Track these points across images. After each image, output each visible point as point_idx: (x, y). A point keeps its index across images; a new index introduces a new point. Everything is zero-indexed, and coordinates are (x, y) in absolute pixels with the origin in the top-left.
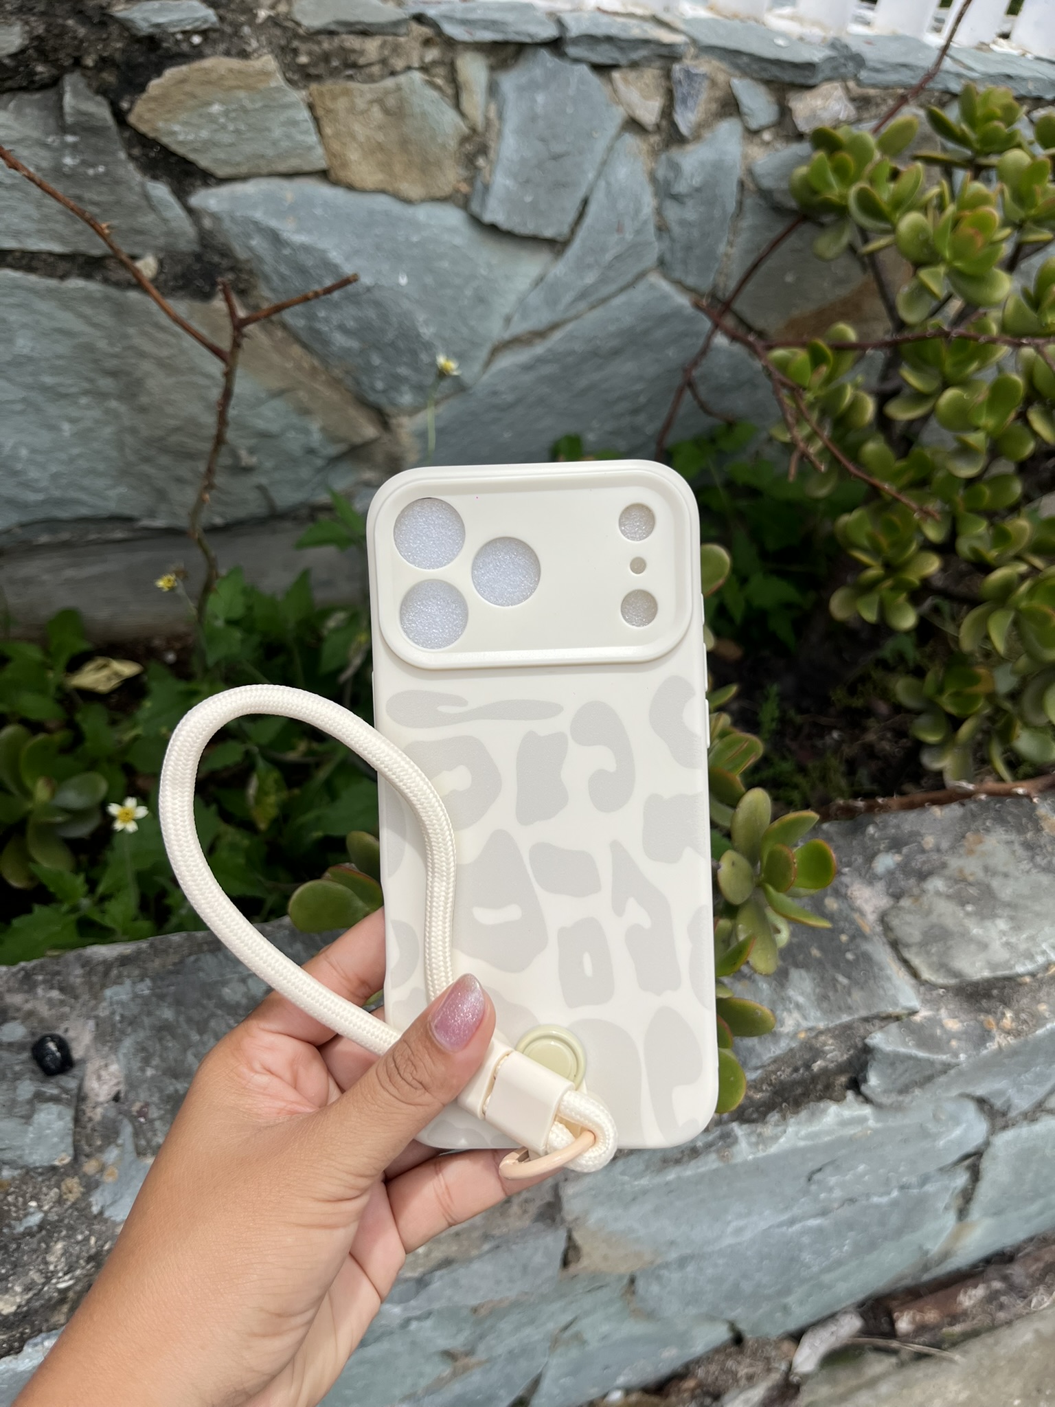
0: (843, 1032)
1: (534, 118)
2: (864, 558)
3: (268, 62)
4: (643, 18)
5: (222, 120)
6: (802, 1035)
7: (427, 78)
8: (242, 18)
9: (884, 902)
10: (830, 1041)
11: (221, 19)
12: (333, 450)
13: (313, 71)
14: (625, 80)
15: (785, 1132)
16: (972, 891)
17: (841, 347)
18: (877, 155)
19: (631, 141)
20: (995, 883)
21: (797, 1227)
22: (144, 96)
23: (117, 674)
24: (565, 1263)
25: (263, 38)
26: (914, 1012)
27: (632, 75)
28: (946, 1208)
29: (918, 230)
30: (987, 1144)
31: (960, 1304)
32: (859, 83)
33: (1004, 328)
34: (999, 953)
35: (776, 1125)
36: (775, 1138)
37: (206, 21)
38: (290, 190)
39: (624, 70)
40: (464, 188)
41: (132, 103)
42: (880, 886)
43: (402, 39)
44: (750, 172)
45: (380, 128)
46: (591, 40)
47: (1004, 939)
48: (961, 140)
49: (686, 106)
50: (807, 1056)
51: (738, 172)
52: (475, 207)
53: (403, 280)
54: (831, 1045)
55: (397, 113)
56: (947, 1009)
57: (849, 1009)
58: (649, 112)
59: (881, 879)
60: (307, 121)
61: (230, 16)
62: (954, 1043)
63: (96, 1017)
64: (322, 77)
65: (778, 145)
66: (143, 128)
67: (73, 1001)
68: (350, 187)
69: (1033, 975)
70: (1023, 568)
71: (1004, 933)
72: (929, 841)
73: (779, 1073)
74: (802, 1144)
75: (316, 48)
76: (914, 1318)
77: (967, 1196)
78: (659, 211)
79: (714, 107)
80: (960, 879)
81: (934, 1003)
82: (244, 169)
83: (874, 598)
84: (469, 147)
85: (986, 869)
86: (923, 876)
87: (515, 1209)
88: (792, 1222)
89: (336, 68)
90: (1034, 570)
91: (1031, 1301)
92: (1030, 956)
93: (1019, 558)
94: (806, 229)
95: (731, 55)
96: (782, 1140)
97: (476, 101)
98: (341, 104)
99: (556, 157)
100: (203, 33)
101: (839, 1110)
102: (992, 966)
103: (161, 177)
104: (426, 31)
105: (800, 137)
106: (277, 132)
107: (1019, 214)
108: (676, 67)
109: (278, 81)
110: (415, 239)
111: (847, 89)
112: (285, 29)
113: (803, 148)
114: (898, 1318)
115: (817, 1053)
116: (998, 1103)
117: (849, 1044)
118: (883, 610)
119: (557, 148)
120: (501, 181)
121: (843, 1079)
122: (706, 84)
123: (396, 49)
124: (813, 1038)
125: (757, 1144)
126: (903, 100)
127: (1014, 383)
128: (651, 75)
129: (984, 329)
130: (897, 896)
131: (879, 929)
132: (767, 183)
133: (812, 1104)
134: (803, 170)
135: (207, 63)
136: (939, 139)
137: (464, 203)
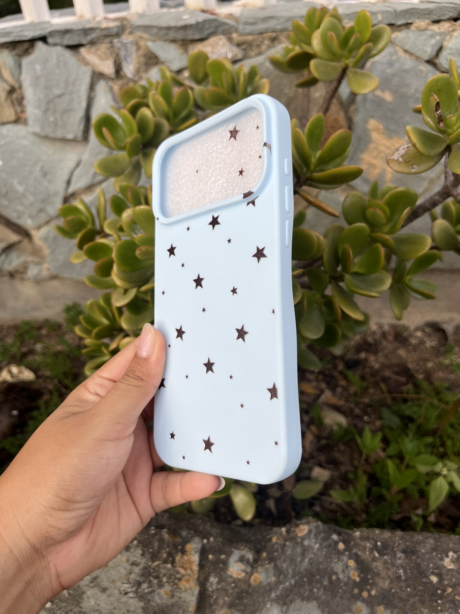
32: (239, 34)
46: (59, 33)
111: (230, 39)
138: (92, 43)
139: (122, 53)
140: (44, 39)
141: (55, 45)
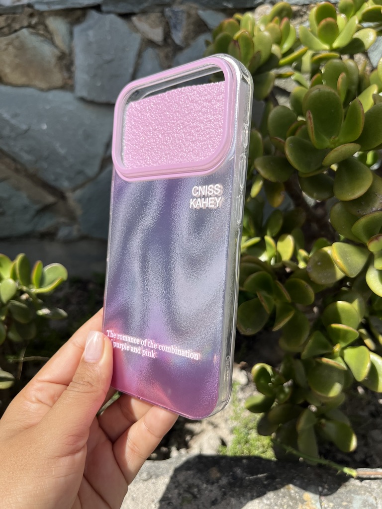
7: (34, 31)
12: (37, 207)
14: (140, 20)
27: (143, 18)
39: (139, 15)
40: (67, 81)
43: (18, 15)
45: (16, 56)
49: (177, 29)
53: (45, 127)
55: (21, 48)
58: (157, 35)
68: (12, 85)
79: (192, 27)
84: (64, 62)
99: (109, 62)
104: (30, 11)
108: (167, 10)
110: (48, 107)
119: (107, 57)
120: (81, 76)
122: (185, 16)
123: (14, 20)
128: (154, 16)
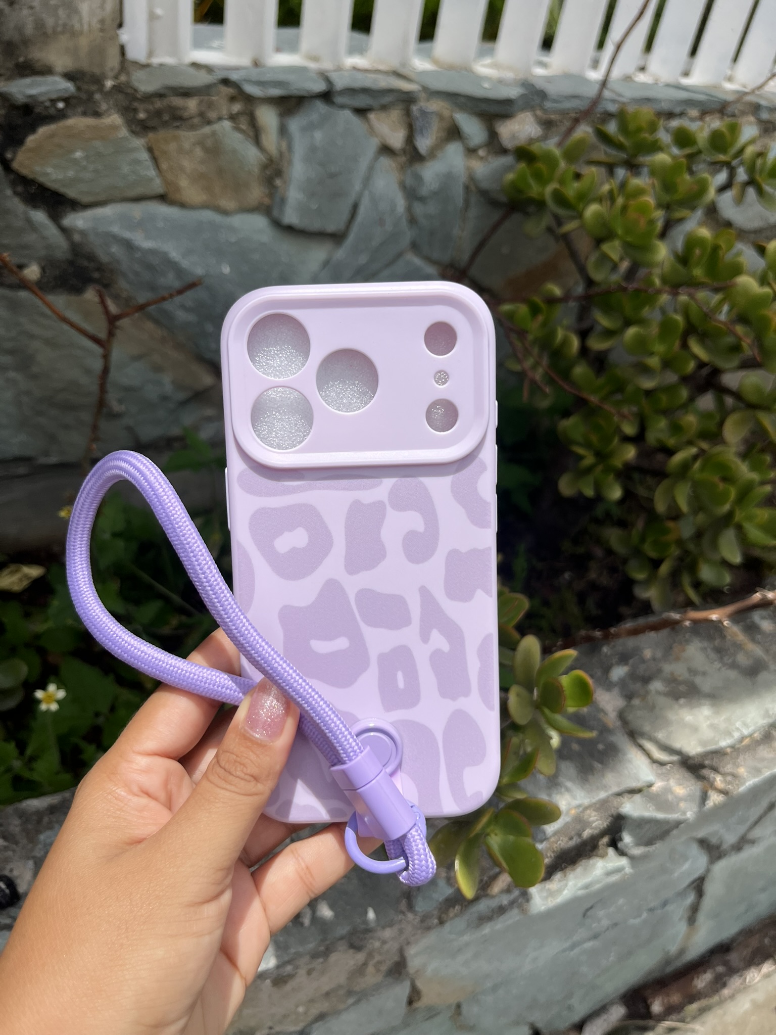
0: (602, 805)
1: (313, 149)
2: (580, 451)
3: (115, 119)
4: (386, 73)
5: (84, 163)
6: (573, 812)
7: (235, 125)
8: (94, 88)
9: (620, 703)
10: (594, 813)
11: (79, 89)
12: (182, 396)
13: (150, 124)
14: (378, 119)
15: (566, 885)
16: (682, 688)
17: (552, 301)
18: (562, 164)
19: (385, 162)
20: (698, 680)
21: (577, 951)
22: (24, 148)
23: (26, 576)
24: (410, 1002)
25: (111, 102)
26: (650, 785)
27: (383, 115)
28: (680, 919)
29: (598, 216)
30: (708, 871)
31: (696, 987)
32: (545, 111)
33: (664, 280)
34: (706, 732)
35: (560, 881)
36: (560, 891)
37: (66, 90)
38: (137, 211)
39: (377, 111)
40: (267, 201)
41: (15, 153)
42: (616, 691)
43: (213, 98)
44: (472, 178)
45: (202, 162)
46: (351, 91)
47: (708, 722)
48: (620, 147)
49: (423, 135)
50: (578, 827)
51: (463, 179)
52: (275, 213)
53: (226, 270)
54: (595, 816)
55: (214, 150)
56: (674, 779)
57: (605, 787)
58: (397, 139)
59: (616, 685)
60: (147, 160)
61: (85, 87)
62: (682, 805)
63: (34, 858)
64: (156, 128)
65: (490, 158)
66: (24, 172)
67: (14, 846)
68: (183, 205)
69: (732, 747)
70: (694, 450)
71: (707, 718)
72: (648, 653)
73: (559, 842)
74: (580, 893)
75: (151, 107)
76: (663, 1002)
77: (695, 909)
78: (409, 209)
79: (442, 134)
80: (672, 681)
81: (664, 776)
82: (102, 197)
83: (590, 479)
84: (268, 172)
85: (691, 671)
86: (646, 680)
87: (370, 969)
88: (573, 946)
89: (166, 122)
90: (702, 452)
91: (746, 979)
92: (729, 733)
93: (690, 443)
94: (516, 217)
95: (453, 97)
96: (565, 892)
97: (271, 139)
98: (172, 147)
99: (332, 176)
100: (66, 100)
101: (605, 864)
102: (702, 743)
103: (39, 207)
104: (230, 91)
105: (504, 151)
106: (126, 169)
107: (667, 198)
108: (414, 108)
109: (124, 132)
110: (233, 239)
111: (536, 116)
112: (127, 94)
113: (508, 160)
114: (651, 1003)
115: (585, 824)
116: (714, 841)
117: (606, 814)
118: (598, 487)
119: (333, 169)
120: (294, 195)
121: (605, 840)
122: (436, 118)
123: (210, 105)
124: (581, 812)
125: (546, 898)
126: (576, 121)
127: (676, 321)
128: (396, 114)
129: (651, 284)
130: (629, 697)
131: (618, 723)
132: (485, 185)
133: (584, 861)
134: (510, 176)
135: (70, 122)
136: (603, 147)
137: (266, 210)
138: (384, 108)
139: (418, 124)
140: (327, 96)
141: (342, 107)
